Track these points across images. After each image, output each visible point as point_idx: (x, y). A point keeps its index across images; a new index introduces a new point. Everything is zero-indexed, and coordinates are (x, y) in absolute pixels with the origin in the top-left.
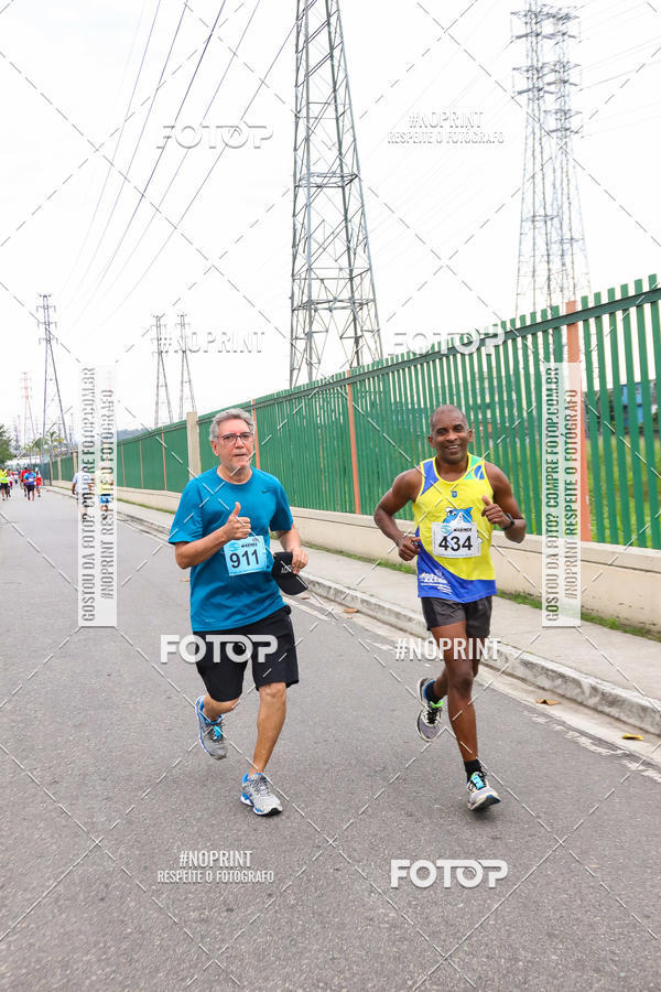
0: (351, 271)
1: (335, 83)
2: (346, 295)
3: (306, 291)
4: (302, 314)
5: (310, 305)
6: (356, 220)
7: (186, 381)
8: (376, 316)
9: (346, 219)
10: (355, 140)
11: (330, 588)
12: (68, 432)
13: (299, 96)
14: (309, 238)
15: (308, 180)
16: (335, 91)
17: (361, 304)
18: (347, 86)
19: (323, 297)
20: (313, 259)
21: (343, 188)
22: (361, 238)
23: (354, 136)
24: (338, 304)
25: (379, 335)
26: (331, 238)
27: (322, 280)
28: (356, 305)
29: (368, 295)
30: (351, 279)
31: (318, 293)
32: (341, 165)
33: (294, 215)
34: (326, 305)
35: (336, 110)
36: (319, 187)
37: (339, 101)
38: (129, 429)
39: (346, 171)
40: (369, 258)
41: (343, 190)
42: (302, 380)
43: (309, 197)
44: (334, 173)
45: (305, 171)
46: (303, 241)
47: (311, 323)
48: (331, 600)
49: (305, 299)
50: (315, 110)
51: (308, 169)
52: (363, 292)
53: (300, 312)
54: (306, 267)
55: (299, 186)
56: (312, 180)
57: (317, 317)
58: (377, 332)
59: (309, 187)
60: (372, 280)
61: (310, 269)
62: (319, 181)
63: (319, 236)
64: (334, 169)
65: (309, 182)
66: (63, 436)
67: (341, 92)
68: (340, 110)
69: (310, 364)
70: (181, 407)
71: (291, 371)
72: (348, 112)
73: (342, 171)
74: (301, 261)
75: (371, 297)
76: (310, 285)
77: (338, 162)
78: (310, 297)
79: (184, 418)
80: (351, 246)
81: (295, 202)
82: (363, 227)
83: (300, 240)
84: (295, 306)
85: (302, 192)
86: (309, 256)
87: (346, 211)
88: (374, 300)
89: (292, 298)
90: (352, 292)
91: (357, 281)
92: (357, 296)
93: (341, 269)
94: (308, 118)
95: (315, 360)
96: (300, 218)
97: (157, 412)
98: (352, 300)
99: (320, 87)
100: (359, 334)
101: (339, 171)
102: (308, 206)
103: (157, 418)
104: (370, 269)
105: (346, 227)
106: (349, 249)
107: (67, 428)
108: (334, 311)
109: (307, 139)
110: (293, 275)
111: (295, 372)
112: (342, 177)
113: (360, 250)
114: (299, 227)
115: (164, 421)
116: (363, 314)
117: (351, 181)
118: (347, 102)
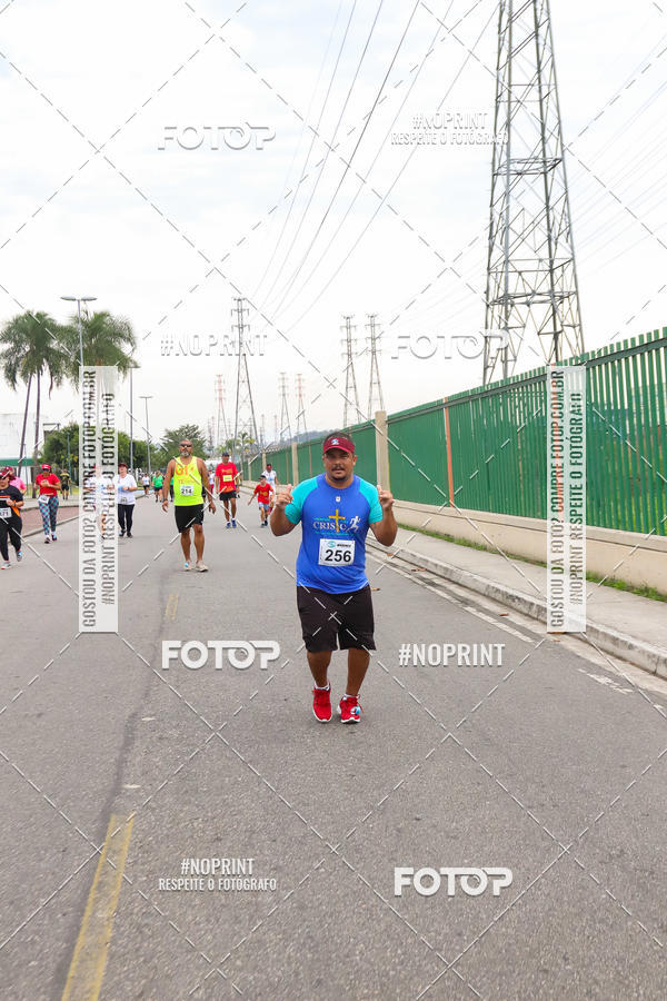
0: (552, 262)
1: (539, 63)
2: (545, 288)
3: (502, 286)
4: (498, 309)
5: (506, 300)
6: (559, 208)
7: (375, 383)
8: (578, 309)
9: (547, 207)
10: (559, 122)
11: (532, 604)
12: (259, 433)
13: (501, 79)
14: (507, 228)
15: (508, 168)
16: (539, 71)
17: (562, 297)
18: (553, 65)
19: (520, 291)
20: (510, 251)
21: (545, 173)
22: (563, 227)
23: (559, 118)
24: (537, 298)
25: (580, 330)
26: (531, 228)
27: (520, 273)
28: (555, 298)
29: (568, 286)
30: (551, 271)
31: (515, 286)
32: (544, 150)
33: (491, 205)
34: (524, 299)
35: (540, 91)
36: (519, 174)
37: (543, 82)
38: (319, 431)
39: (548, 155)
40: (572, 248)
41: (546, 177)
42: (497, 376)
43: (508, 185)
44: (536, 158)
45: (504, 158)
46: (500, 232)
47: (507, 317)
48: (534, 618)
49: (501, 293)
50: (517, 92)
51: (508, 155)
52: (564, 283)
53: (496, 307)
54: (503, 258)
55: (497, 174)
56: (512, 167)
57: (513, 311)
58: (578, 326)
59: (508, 175)
60: (574, 270)
61: (507, 262)
62: (519, 167)
63: (517, 226)
64: (536, 154)
65: (509, 170)
66: (254, 437)
67: (546, 72)
68: (544, 93)
69: (505, 362)
70: (370, 408)
71: (485, 369)
72: (553, 93)
73: (544, 155)
74: (497, 253)
75: (574, 289)
76: (506, 278)
77: (540, 147)
78: (506, 290)
79: (373, 417)
80: (553, 235)
81: (493, 191)
82: (566, 214)
83: (498, 231)
84: (490, 300)
85: (501, 181)
86: (507, 248)
87: (548, 199)
88: (576, 293)
89: (487, 292)
90: (552, 285)
91: (558, 272)
92: (557, 289)
93: (540, 260)
94: (509, 102)
95: (510, 357)
96: (498, 208)
97: (346, 413)
98: (551, 292)
99: (524, 68)
100: (559, 329)
101: (541, 156)
102: (507, 194)
103: (345, 420)
104: (573, 259)
105: (548, 215)
106: (549, 239)
107: (258, 429)
108: (532, 306)
109: (508, 124)
110: (488, 269)
111: (489, 370)
112: (544, 162)
113: (562, 239)
114: (496, 217)
115: (353, 420)
116: (564, 308)
117: (555, 166)
118: (553, 82)
